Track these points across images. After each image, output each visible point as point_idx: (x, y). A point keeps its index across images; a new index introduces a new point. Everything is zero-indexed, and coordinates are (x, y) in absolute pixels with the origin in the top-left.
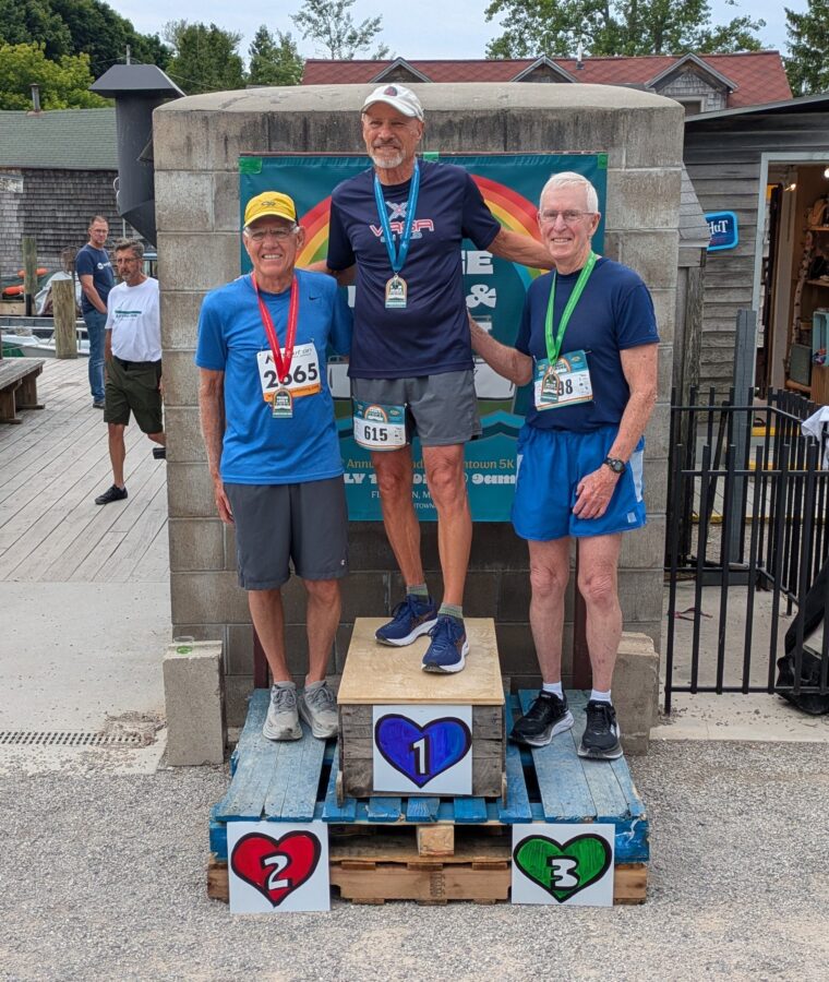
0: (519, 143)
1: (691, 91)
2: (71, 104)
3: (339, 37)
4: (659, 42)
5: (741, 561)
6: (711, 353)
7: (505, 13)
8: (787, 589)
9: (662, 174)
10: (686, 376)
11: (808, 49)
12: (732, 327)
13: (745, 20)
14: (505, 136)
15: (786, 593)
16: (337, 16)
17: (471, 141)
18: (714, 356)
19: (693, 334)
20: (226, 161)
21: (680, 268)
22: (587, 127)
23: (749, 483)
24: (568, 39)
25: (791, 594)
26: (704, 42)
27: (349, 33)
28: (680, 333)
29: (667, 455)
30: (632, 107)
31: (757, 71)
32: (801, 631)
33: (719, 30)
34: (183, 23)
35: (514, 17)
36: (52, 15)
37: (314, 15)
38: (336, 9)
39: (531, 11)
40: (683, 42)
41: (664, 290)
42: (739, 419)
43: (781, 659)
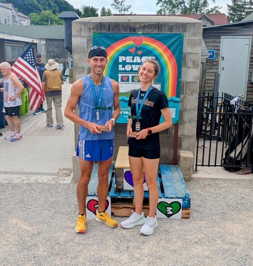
0: (162, 30)
1: (204, 23)
2: (58, 24)
3: (121, 9)
4: (197, 11)
5: (215, 134)
6: (208, 84)
7: (161, 4)
8: (226, 141)
9: (197, 39)
10: (202, 89)
11: (232, 14)
12: (214, 78)
13: (217, 7)
14: (159, 29)
15: (225, 142)
16: (121, 4)
17: (150, 30)
18: (209, 85)
19: (204, 79)
20: (90, 34)
21: (201, 63)
22: (179, 27)
23: (217, 116)
24: (175, 10)
25: (227, 142)
26: (208, 12)
27: (124, 8)
28: (201, 78)
29: (197, 108)
30: (190, 22)
31: (220, 18)
32: (229, 151)
33: (211, 9)
34: (85, 6)
35: (163, 5)
36: (54, 4)
37: (116, 4)
38: (121, 3)
39: (167, 4)
40: (202, 11)
41: (197, 67)
42: (215, 100)
43: (224, 158)
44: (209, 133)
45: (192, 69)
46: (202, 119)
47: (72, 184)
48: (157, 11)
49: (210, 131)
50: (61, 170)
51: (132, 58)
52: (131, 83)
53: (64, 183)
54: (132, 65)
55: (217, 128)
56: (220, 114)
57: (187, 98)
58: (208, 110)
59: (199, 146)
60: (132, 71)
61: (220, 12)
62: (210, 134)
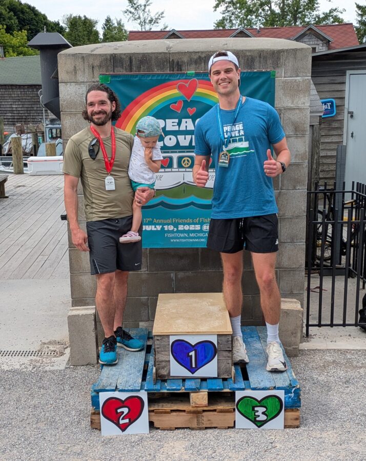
1: (311, 43)
2: (19, 54)
3: (145, 20)
4: (295, 19)
5: (340, 264)
7: (222, 7)
8: (363, 277)
9: (301, 80)
10: (313, 177)
12: (334, 153)
13: (336, 9)
15: (362, 279)
16: (143, 10)
18: (325, 167)
19: (316, 157)
20: (93, 78)
21: (310, 125)
22: (265, 58)
23: (344, 228)
24: (252, 19)
26: (317, 19)
27: (149, 19)
28: (310, 156)
29: (305, 214)
30: (287, 48)
31: (342, 33)
33: (324, 14)
34: (71, 15)
35: (227, 10)
36: (9, 13)
37: (133, 10)
38: (143, 7)
39: (235, 6)
40: (307, 20)
41: (303, 136)
42: (338, 197)
43: (360, 310)
44: (328, 263)
45: (293, 138)
46: (314, 235)
47: (68, 370)
48: (216, 22)
49: (331, 258)
50: (45, 344)
51: (177, 121)
52: (177, 170)
53: (52, 368)
54: (178, 136)
55: (345, 251)
56: (350, 223)
57: (284, 196)
58: (326, 217)
59: (311, 288)
60: (177, 146)
61: (343, 20)
62: (332, 263)
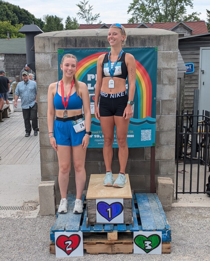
0: (134, 44)
1: (182, 31)
3: (89, 18)
4: (173, 18)
7: (132, 12)
9: (172, 53)
10: (180, 107)
12: (193, 94)
13: (196, 13)
14: (130, 43)
16: (88, 13)
18: (188, 102)
19: (182, 96)
20: (54, 50)
21: (178, 78)
22: (152, 40)
24: (149, 18)
26: (185, 19)
28: (179, 95)
30: (164, 34)
31: (199, 26)
33: (189, 15)
35: (135, 13)
37: (82, 13)
38: (88, 11)
39: (139, 11)
40: (179, 19)
41: (174, 84)
45: (168, 85)
48: (129, 20)
57: (163, 118)
61: (199, 19)
